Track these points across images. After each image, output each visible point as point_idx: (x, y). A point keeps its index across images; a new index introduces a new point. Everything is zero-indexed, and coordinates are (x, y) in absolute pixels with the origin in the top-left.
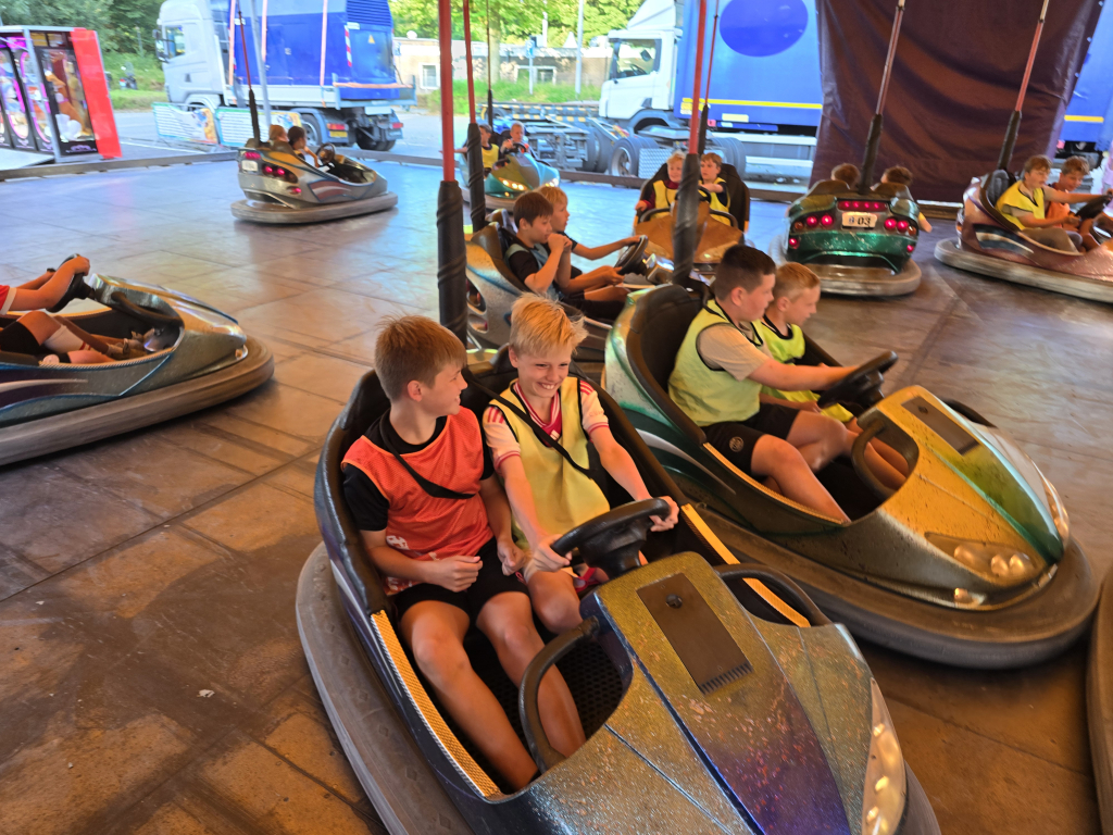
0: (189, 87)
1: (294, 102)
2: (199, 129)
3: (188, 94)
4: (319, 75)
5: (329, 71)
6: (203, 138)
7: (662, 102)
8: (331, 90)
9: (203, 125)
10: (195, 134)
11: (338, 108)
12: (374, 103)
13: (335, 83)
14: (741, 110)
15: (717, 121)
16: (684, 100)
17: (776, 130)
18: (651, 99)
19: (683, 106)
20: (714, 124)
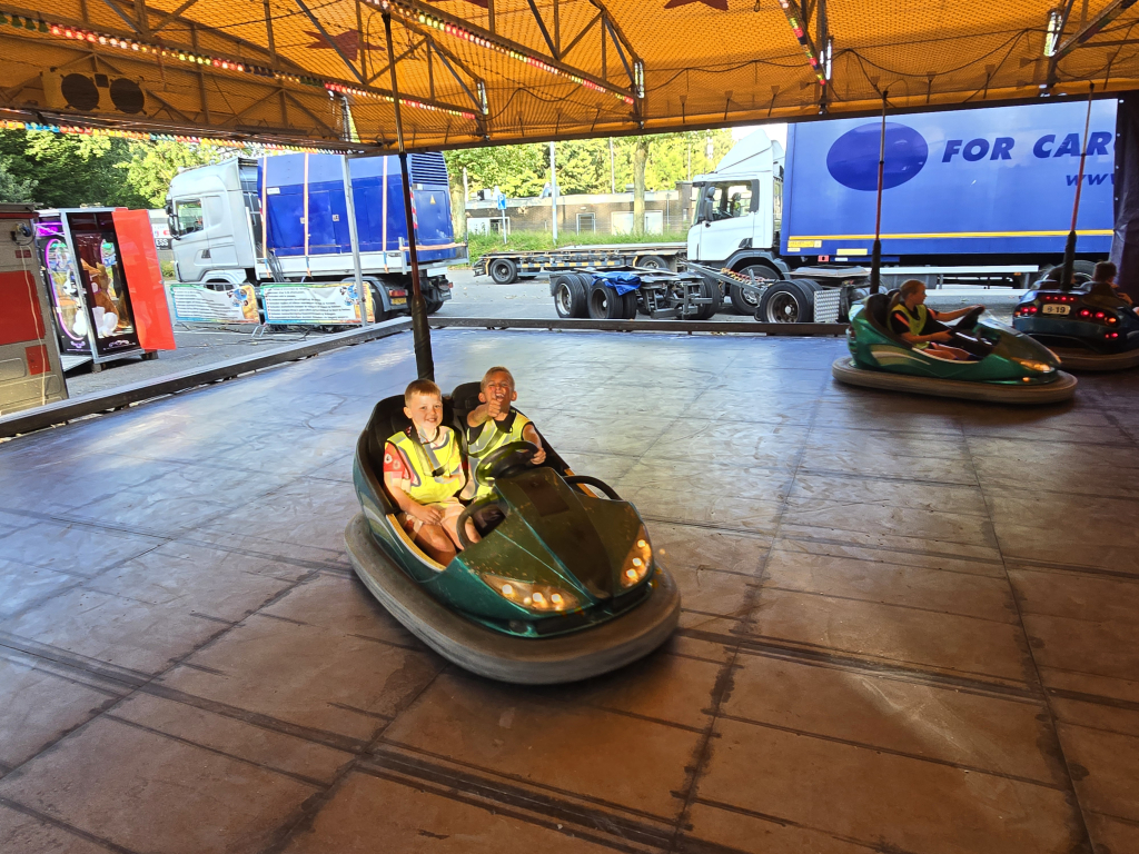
0: (207, 263)
1: (348, 270)
2: (236, 308)
3: (206, 271)
4: (381, 240)
5: (392, 235)
6: (240, 317)
7: (763, 241)
8: (397, 255)
9: (242, 303)
10: (230, 314)
11: (405, 273)
12: (435, 264)
13: (401, 248)
14: (859, 244)
15: (830, 257)
16: (791, 238)
17: (897, 260)
18: (751, 239)
19: (790, 244)
20: (827, 259)
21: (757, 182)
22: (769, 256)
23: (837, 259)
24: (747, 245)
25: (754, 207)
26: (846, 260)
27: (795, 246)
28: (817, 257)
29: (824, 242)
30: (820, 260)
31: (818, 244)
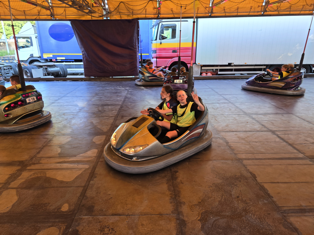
7: (37, 54)
14: (62, 56)
15: (56, 60)
16: (44, 54)
17: (74, 61)
18: (32, 54)
19: (44, 56)
20: (55, 60)
21: (31, 37)
22: (39, 59)
23: (58, 60)
24: (32, 56)
25: (32, 45)
26: (60, 60)
27: (45, 56)
29: (53, 55)
30: (53, 60)
31: (52, 56)
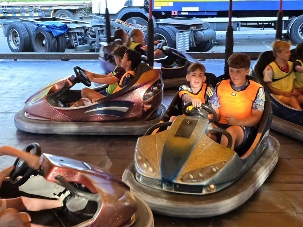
14: (194, 4)
15: (178, 12)
16: (155, 1)
17: (215, 14)
18: (131, 1)
19: (154, 4)
20: (176, 14)
23: (182, 14)
26: (187, 14)
27: (158, 5)
28: (171, 12)
29: (174, 3)
30: (173, 14)
31: (171, 4)
